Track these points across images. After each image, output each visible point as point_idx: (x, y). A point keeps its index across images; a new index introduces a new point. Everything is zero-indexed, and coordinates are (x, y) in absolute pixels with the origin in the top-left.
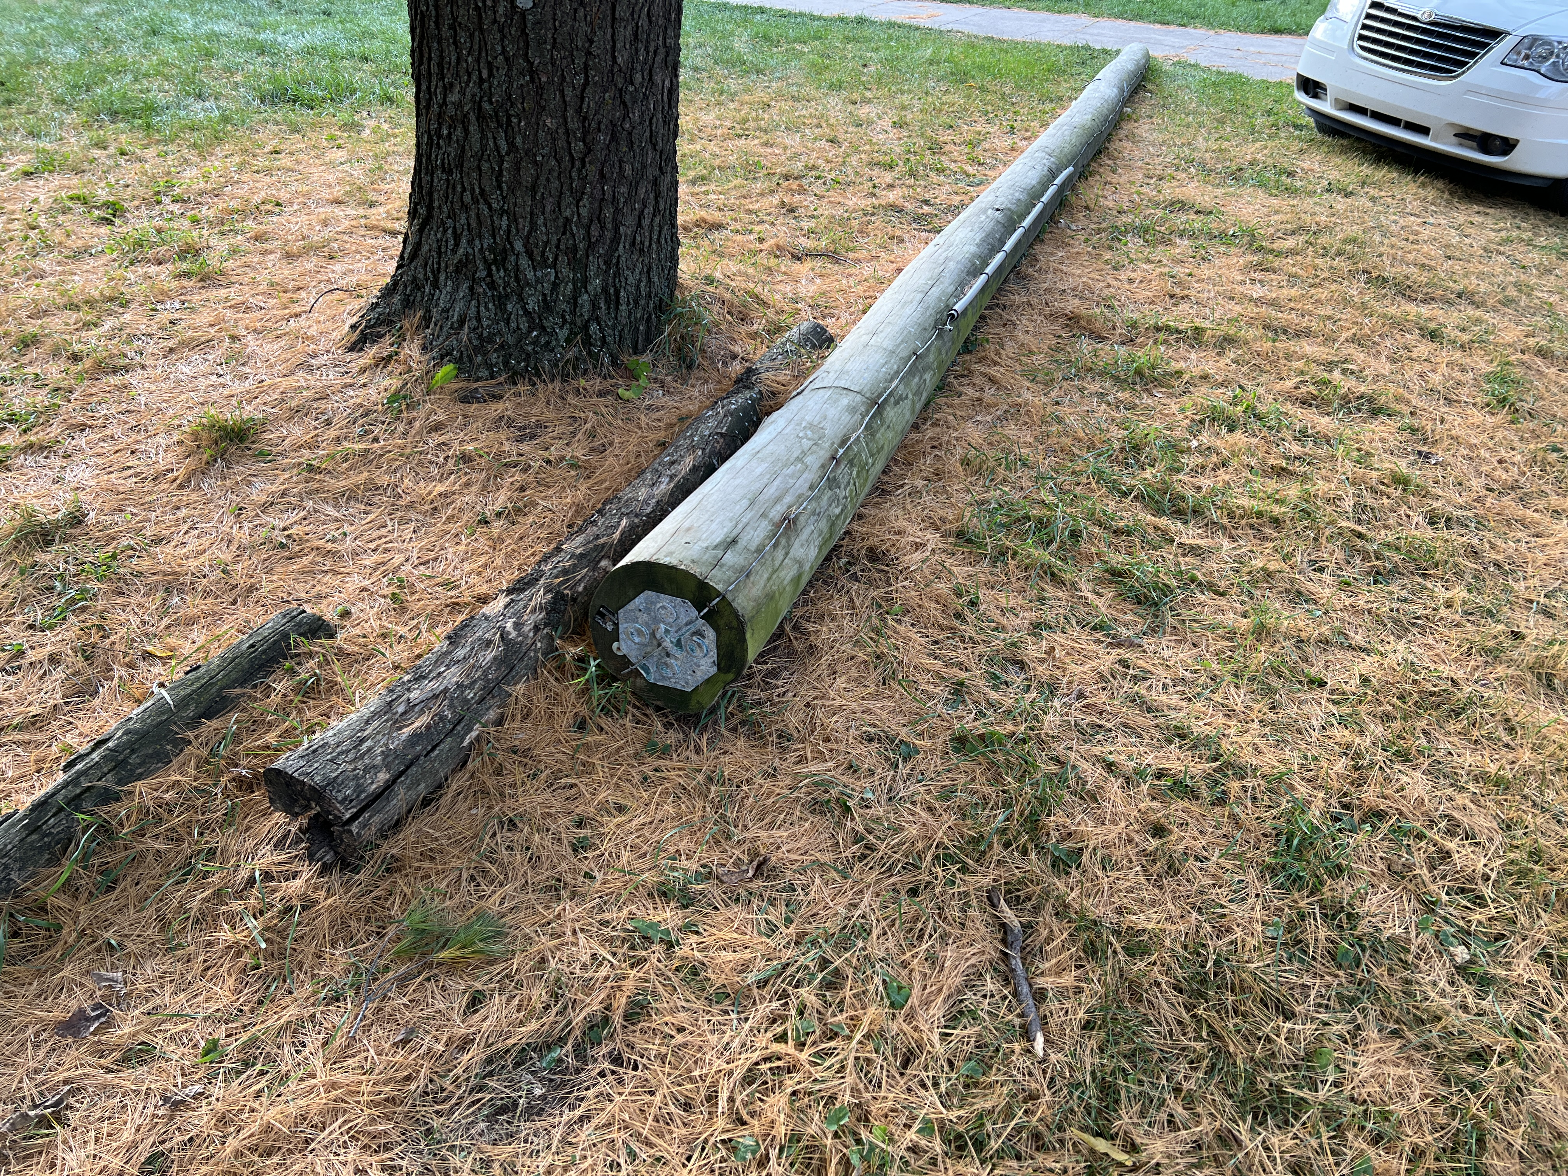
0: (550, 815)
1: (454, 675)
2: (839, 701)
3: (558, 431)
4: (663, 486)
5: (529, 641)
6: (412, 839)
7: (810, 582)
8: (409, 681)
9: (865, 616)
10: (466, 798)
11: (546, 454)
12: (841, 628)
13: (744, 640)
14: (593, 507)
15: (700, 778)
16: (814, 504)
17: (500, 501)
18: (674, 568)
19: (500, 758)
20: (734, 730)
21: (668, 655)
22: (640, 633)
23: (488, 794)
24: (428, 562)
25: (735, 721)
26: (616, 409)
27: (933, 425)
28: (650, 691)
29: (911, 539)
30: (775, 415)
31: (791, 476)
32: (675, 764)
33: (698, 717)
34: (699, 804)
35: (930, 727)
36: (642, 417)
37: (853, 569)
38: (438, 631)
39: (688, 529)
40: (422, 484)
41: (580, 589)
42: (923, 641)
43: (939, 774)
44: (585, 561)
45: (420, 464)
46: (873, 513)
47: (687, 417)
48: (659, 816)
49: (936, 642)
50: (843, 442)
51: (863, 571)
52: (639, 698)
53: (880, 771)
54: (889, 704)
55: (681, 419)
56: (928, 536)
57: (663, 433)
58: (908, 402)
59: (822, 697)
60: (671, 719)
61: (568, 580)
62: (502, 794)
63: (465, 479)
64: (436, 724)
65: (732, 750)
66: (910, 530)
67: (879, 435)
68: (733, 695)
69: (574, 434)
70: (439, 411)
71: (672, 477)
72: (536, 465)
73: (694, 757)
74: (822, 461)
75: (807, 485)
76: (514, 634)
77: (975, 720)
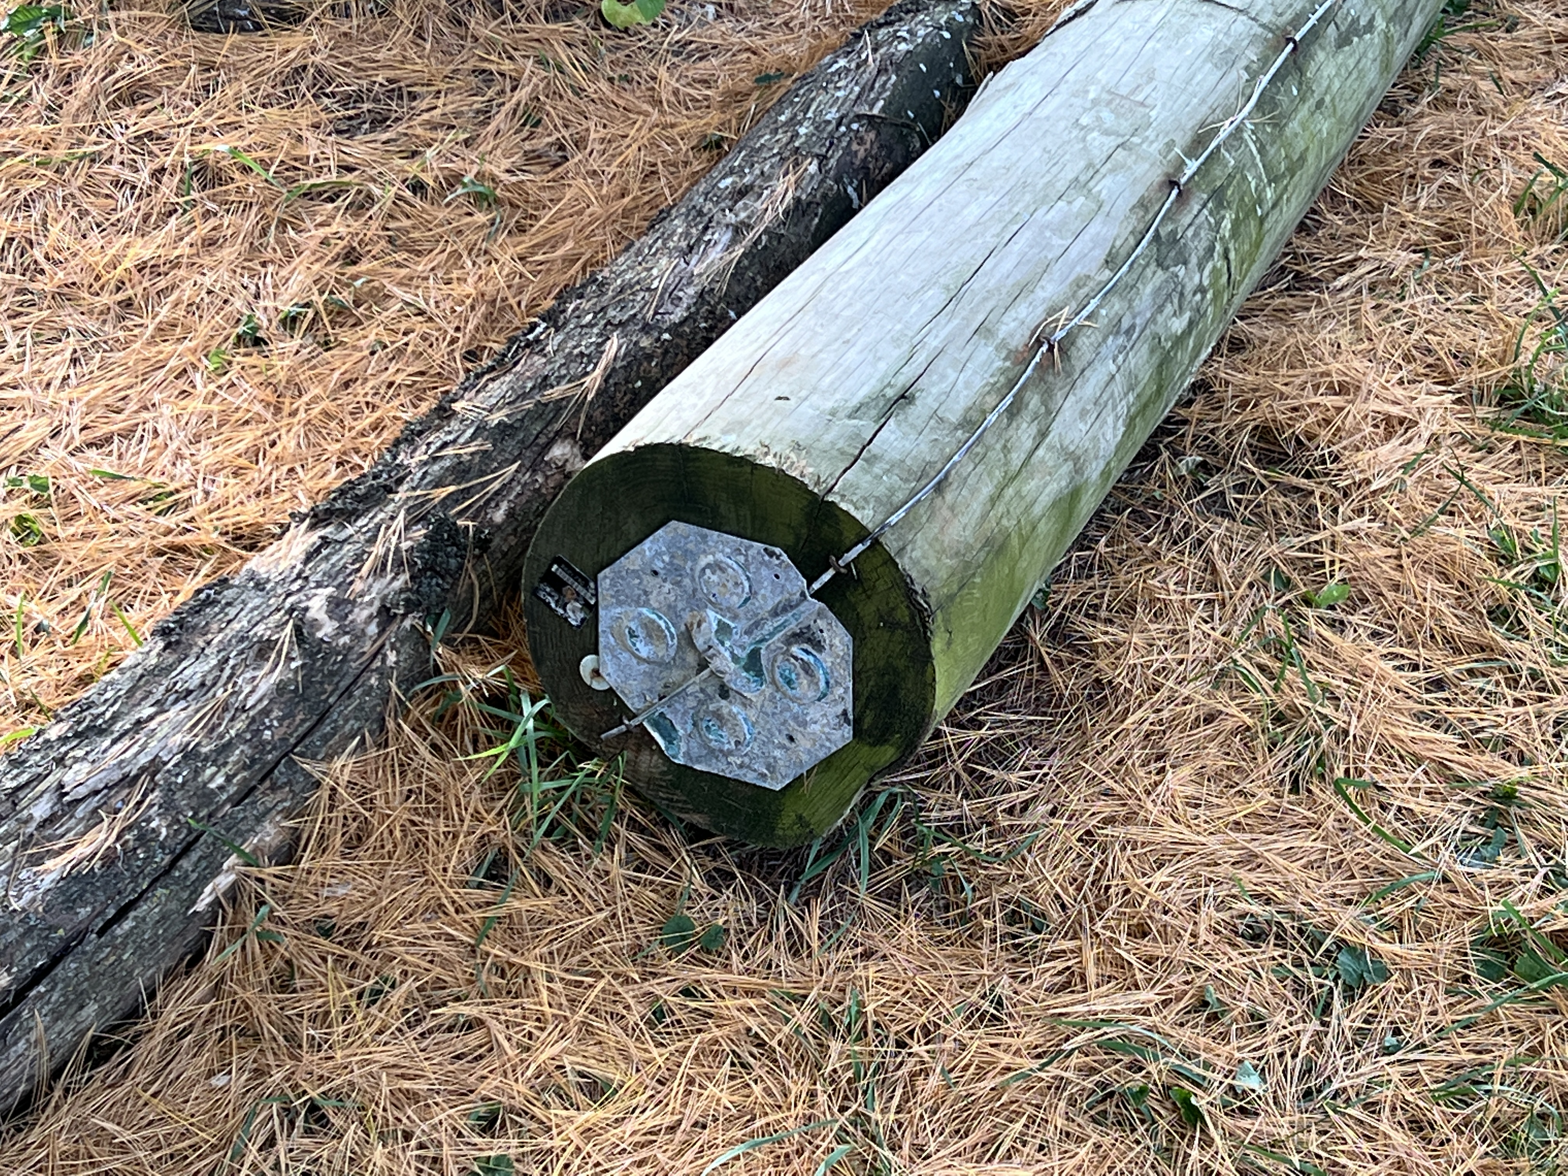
0: (413, 1097)
1: (176, 728)
2: (1170, 831)
3: (445, 106)
4: (715, 254)
5: (368, 648)
6: (61, 1145)
7: (1099, 514)
8: (63, 740)
9: (1245, 610)
10: (200, 1045)
11: (413, 168)
12: (1178, 638)
13: (927, 658)
14: (533, 305)
15: (802, 1017)
16: (1117, 305)
17: (294, 286)
18: (744, 463)
19: (287, 945)
20: (892, 896)
21: (724, 692)
22: (653, 632)
23: (257, 1037)
24: (108, 440)
25: (892, 874)
26: (595, 54)
27: (1435, 105)
28: (674, 786)
29: (1375, 405)
30: (1014, 68)
31: (1058, 229)
32: (734, 978)
33: (797, 857)
34: (799, 1086)
35: (1418, 908)
36: (663, 73)
37: (1213, 484)
38: (133, 616)
39: (786, 363)
40: (95, 239)
41: (499, 516)
42: (1403, 679)
43: (1440, 1032)
44: (511, 445)
45: (90, 187)
46: (1271, 334)
47: (781, 75)
48: (693, 1114)
49: (1438, 684)
50: (1199, 142)
51: (1241, 488)
52: (646, 805)
53: (1280, 1018)
54: (1306, 842)
55: (765, 80)
56: (1423, 400)
57: (715, 117)
58: (1374, 39)
59: (1128, 820)
60: (729, 860)
61: (466, 493)
62: (292, 1038)
63: (204, 229)
64: (130, 853)
65: (885, 948)
66: (1372, 380)
67: (1294, 126)
68: (890, 805)
69: (485, 115)
70: (141, 52)
71: (738, 230)
72: (385, 195)
73: (786, 962)
74: (1140, 190)
75: (1101, 254)
76: (327, 629)
77: (1545, 892)
